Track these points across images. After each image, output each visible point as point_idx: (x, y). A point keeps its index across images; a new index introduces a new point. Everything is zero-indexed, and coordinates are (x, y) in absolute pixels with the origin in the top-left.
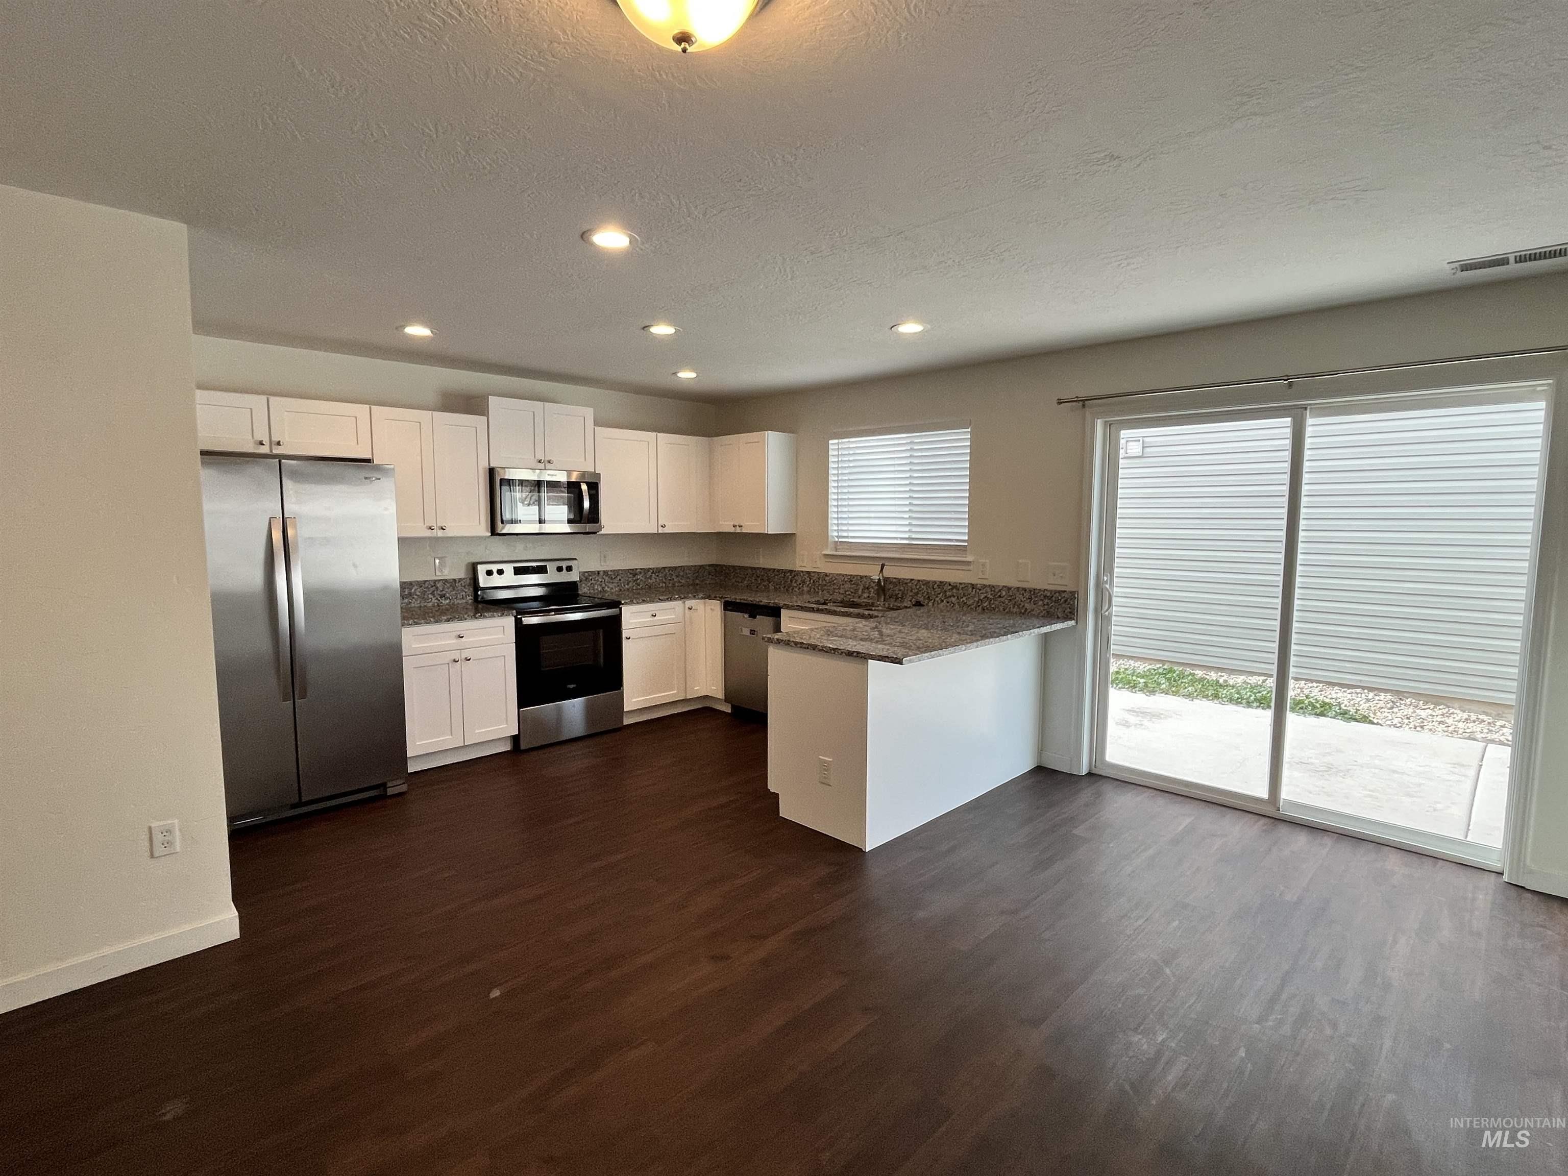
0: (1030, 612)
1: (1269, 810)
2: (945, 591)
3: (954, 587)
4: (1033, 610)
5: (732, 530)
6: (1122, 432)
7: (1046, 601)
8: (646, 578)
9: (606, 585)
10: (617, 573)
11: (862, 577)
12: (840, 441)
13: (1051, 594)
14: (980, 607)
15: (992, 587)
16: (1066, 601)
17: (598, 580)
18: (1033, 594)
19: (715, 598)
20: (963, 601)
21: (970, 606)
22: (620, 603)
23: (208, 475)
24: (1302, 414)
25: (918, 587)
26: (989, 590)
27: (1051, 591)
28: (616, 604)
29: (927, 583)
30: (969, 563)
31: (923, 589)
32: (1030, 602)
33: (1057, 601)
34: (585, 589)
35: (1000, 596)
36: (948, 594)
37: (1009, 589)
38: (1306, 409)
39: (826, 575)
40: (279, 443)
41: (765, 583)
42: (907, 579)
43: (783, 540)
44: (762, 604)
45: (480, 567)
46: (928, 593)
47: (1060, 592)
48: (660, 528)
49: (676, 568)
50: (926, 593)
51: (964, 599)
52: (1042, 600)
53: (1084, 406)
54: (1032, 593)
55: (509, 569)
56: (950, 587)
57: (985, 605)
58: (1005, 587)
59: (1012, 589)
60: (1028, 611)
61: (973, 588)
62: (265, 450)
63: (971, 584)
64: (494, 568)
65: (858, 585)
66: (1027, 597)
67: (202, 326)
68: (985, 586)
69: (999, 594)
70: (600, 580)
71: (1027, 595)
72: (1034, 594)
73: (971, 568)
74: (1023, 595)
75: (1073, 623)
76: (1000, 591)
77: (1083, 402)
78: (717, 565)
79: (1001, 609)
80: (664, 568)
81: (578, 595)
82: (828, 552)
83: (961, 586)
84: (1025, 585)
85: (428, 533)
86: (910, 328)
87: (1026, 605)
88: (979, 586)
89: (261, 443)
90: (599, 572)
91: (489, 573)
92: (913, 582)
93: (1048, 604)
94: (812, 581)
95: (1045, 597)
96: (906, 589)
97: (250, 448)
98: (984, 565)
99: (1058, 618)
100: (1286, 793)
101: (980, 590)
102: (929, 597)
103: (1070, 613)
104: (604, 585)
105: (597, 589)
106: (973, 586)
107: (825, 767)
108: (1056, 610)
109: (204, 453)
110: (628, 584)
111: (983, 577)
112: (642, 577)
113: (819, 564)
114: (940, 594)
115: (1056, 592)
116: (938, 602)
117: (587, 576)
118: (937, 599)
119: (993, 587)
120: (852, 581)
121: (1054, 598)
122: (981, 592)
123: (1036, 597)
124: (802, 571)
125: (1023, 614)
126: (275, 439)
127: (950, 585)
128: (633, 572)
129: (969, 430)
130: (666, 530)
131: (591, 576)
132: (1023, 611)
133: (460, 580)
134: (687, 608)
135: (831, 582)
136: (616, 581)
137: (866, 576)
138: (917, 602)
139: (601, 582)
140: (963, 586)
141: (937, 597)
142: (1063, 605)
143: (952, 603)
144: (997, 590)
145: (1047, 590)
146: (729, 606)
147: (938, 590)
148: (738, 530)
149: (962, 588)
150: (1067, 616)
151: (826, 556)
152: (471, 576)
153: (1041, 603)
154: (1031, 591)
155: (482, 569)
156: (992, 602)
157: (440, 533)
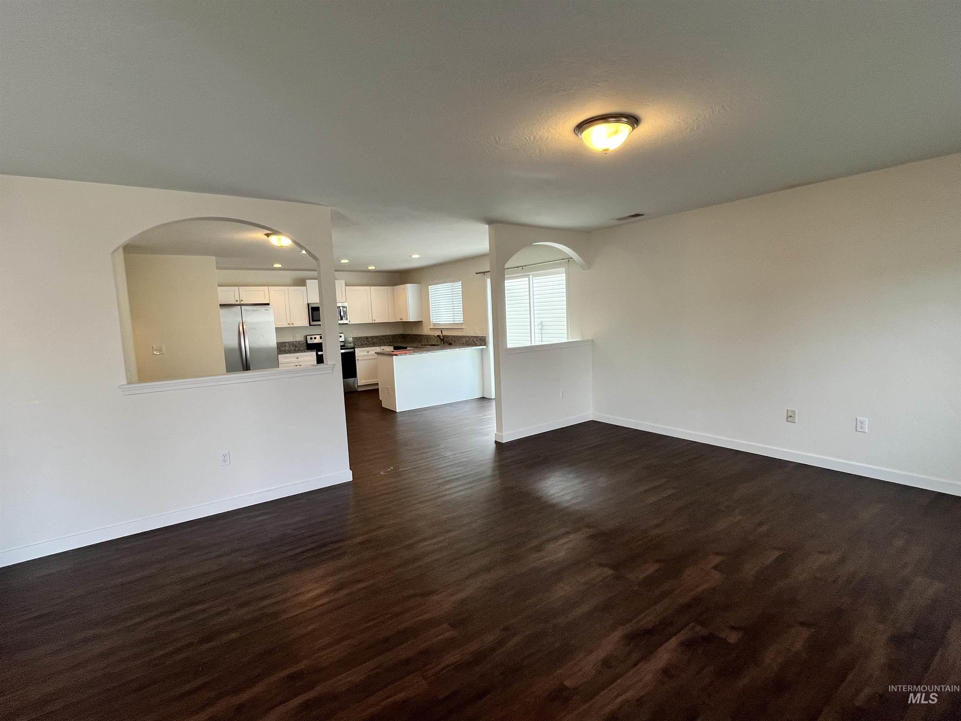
2: (458, 339)
4: (478, 344)
8: (372, 340)
9: (356, 342)
10: (360, 338)
12: (432, 286)
16: (484, 340)
19: (391, 346)
20: (462, 342)
21: (464, 344)
23: (223, 311)
26: (468, 337)
28: (354, 348)
30: (463, 329)
31: (453, 339)
33: (482, 340)
35: (470, 340)
37: (472, 337)
40: (242, 300)
43: (418, 324)
45: (308, 336)
48: (373, 321)
49: (385, 336)
55: (318, 337)
56: (459, 337)
57: (467, 343)
61: (464, 337)
62: (238, 303)
64: (313, 337)
66: (476, 339)
67: (218, 268)
73: (464, 330)
75: (485, 347)
76: (470, 338)
77: (484, 273)
79: (471, 344)
80: (380, 336)
84: (475, 335)
85: (288, 326)
86: (416, 256)
87: (476, 342)
89: (237, 301)
91: (311, 338)
92: (450, 336)
95: (480, 339)
96: (449, 339)
97: (234, 303)
99: (482, 345)
102: (454, 341)
103: (485, 344)
108: (482, 343)
109: (221, 305)
110: (365, 342)
111: (467, 333)
112: (370, 339)
113: (429, 332)
115: (482, 337)
118: (456, 342)
122: (466, 338)
123: (478, 339)
126: (241, 299)
128: (367, 338)
129: (461, 282)
130: (376, 322)
132: (476, 344)
133: (302, 341)
136: (360, 341)
138: (450, 343)
143: (460, 343)
145: (480, 336)
149: (462, 337)
151: (430, 329)
152: (305, 340)
153: (479, 341)
154: (477, 337)
155: (309, 337)
156: (469, 342)
157: (292, 326)
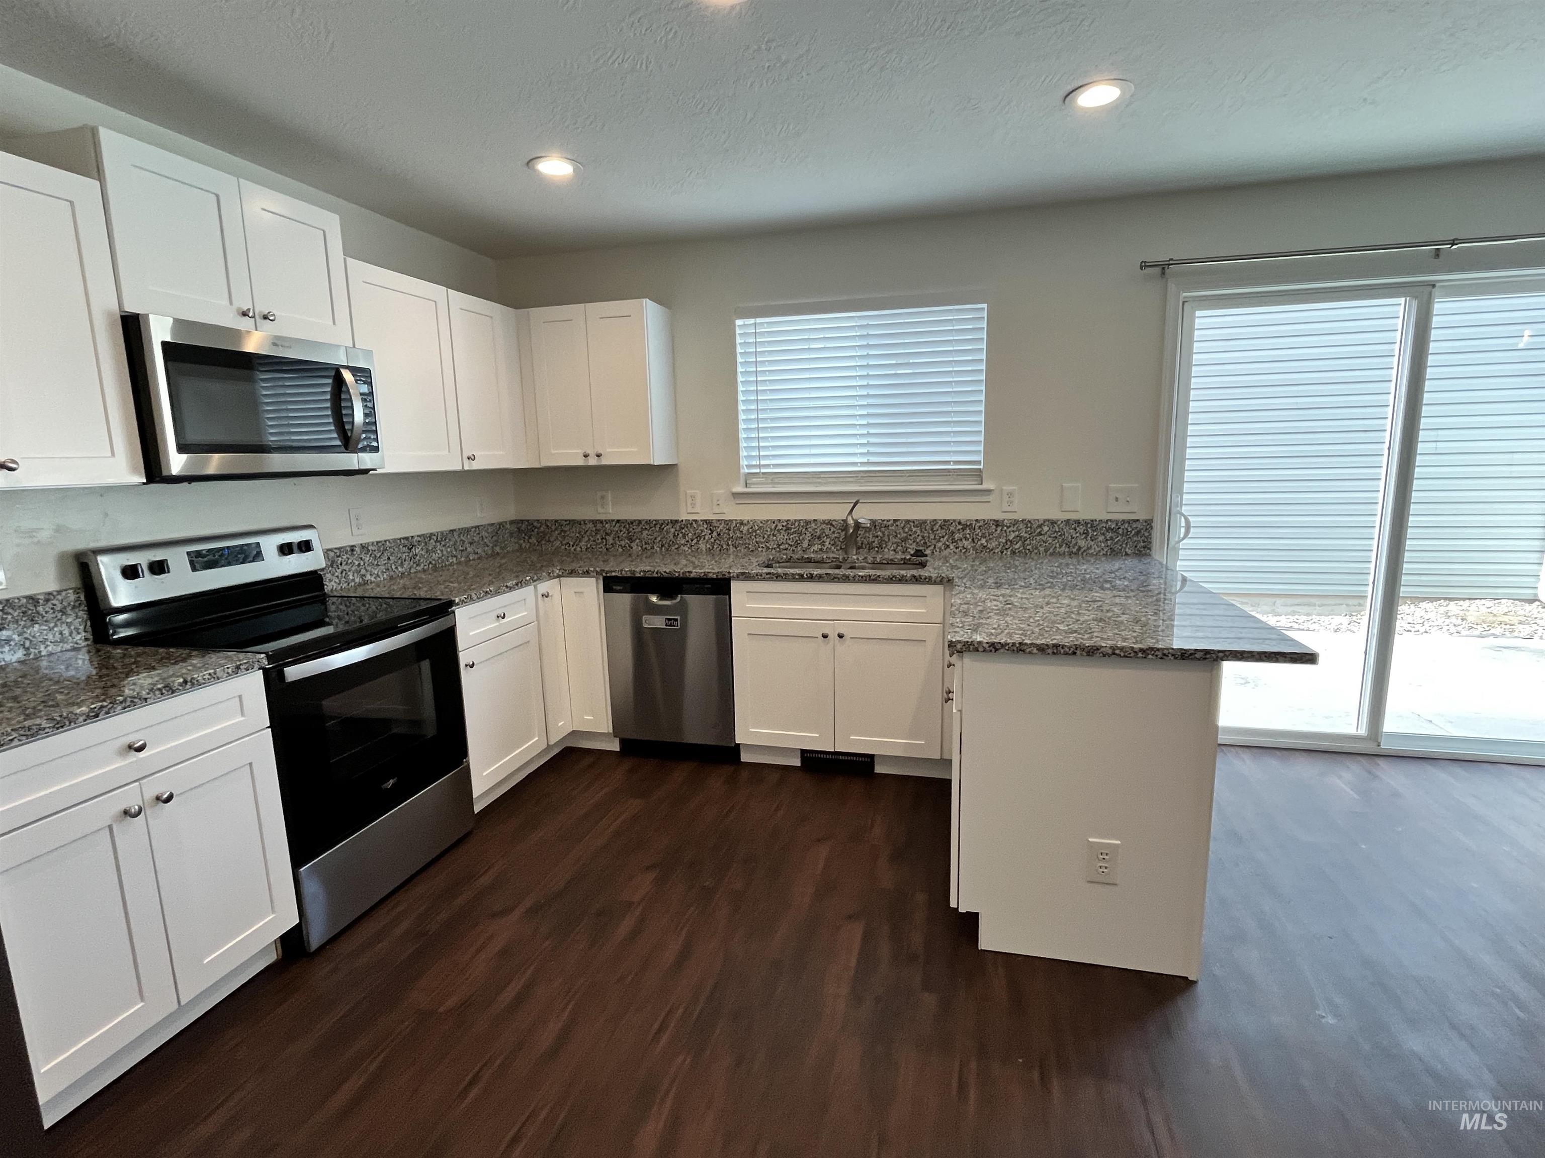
0: (1085, 551)
1: (1370, 748)
2: (953, 533)
3: (965, 526)
4: (1089, 548)
5: (580, 462)
6: (1197, 312)
7: (1109, 535)
9: (367, 571)
10: (382, 545)
11: (807, 522)
12: (759, 320)
13: (1117, 525)
14: (1009, 550)
15: (1027, 523)
16: (1138, 532)
17: (353, 563)
18: (1090, 527)
19: (587, 574)
20: (982, 544)
21: (992, 550)
22: (451, 603)
24: (1430, 293)
25: (906, 530)
26: (1021, 526)
27: (1117, 522)
28: (444, 608)
29: (921, 524)
30: (987, 491)
31: (916, 532)
32: (1086, 538)
33: (1126, 533)
34: (333, 583)
35: (1040, 534)
36: (957, 536)
37: (1053, 523)
38: (1434, 286)
39: (742, 523)
41: (623, 543)
42: (888, 521)
43: (658, 474)
44: (692, 575)
45: (97, 560)
46: (923, 537)
47: (1129, 522)
48: (466, 462)
49: (467, 530)
50: (920, 538)
51: (983, 541)
52: (1103, 534)
53: (1163, 273)
54: (1089, 525)
55: (177, 559)
56: (960, 527)
57: (1017, 547)
58: (1048, 520)
59: (1059, 523)
60: (1082, 550)
61: (997, 526)
63: (994, 520)
64: (144, 559)
65: (800, 534)
66: (1082, 531)
68: (1016, 522)
69: (1039, 530)
70: (357, 563)
71: (1081, 529)
72: (1092, 527)
73: (991, 499)
74: (1075, 529)
76: (1040, 526)
77: (1163, 267)
78: (522, 521)
79: (1042, 549)
80: (452, 531)
81: (325, 596)
82: (740, 489)
83: (978, 524)
84: (1073, 516)
87: (1079, 541)
88: (1006, 521)
90: (352, 548)
91: (129, 573)
92: (898, 523)
93: (1111, 538)
94: (715, 534)
95: (1109, 529)
96: (886, 533)
98: (1010, 494)
99: (1127, 554)
100: (1391, 724)
101: (1008, 527)
102: (925, 543)
103: (1144, 547)
104: (363, 572)
105: (353, 580)
106: (997, 523)
107: (1103, 854)
108: (1124, 546)
110: (402, 565)
111: (1009, 509)
112: (422, 549)
113: (725, 509)
114: (943, 537)
115: (1124, 521)
116: (940, 549)
117: (334, 556)
118: (940, 544)
119: (1029, 522)
120: (788, 529)
121: (1120, 531)
122: (1010, 529)
123: (1094, 531)
124: (696, 521)
125: (1075, 554)
127: (960, 523)
129: (984, 306)
130: (475, 466)
131: (339, 556)
132: (1074, 550)
134: (540, 596)
135: (752, 532)
136: (383, 561)
137: (815, 520)
138: (917, 551)
139: (359, 565)
140: (981, 523)
141: (939, 541)
142: (1135, 539)
143: (964, 548)
144: (1035, 526)
145: (1111, 521)
146: (611, 584)
147: (941, 532)
148: (592, 461)
149: (980, 527)
150: (1140, 551)
151: (736, 495)
153: (1101, 538)
154: (1086, 523)
155: (107, 566)
156: (1028, 542)
